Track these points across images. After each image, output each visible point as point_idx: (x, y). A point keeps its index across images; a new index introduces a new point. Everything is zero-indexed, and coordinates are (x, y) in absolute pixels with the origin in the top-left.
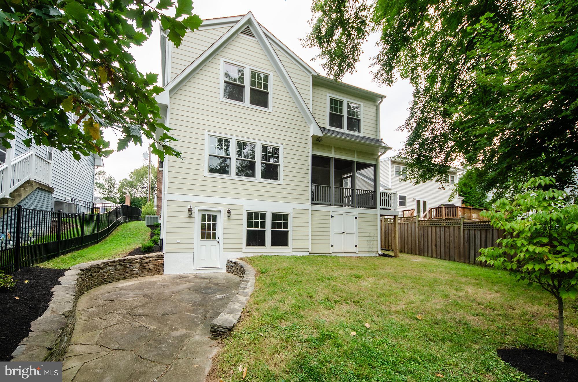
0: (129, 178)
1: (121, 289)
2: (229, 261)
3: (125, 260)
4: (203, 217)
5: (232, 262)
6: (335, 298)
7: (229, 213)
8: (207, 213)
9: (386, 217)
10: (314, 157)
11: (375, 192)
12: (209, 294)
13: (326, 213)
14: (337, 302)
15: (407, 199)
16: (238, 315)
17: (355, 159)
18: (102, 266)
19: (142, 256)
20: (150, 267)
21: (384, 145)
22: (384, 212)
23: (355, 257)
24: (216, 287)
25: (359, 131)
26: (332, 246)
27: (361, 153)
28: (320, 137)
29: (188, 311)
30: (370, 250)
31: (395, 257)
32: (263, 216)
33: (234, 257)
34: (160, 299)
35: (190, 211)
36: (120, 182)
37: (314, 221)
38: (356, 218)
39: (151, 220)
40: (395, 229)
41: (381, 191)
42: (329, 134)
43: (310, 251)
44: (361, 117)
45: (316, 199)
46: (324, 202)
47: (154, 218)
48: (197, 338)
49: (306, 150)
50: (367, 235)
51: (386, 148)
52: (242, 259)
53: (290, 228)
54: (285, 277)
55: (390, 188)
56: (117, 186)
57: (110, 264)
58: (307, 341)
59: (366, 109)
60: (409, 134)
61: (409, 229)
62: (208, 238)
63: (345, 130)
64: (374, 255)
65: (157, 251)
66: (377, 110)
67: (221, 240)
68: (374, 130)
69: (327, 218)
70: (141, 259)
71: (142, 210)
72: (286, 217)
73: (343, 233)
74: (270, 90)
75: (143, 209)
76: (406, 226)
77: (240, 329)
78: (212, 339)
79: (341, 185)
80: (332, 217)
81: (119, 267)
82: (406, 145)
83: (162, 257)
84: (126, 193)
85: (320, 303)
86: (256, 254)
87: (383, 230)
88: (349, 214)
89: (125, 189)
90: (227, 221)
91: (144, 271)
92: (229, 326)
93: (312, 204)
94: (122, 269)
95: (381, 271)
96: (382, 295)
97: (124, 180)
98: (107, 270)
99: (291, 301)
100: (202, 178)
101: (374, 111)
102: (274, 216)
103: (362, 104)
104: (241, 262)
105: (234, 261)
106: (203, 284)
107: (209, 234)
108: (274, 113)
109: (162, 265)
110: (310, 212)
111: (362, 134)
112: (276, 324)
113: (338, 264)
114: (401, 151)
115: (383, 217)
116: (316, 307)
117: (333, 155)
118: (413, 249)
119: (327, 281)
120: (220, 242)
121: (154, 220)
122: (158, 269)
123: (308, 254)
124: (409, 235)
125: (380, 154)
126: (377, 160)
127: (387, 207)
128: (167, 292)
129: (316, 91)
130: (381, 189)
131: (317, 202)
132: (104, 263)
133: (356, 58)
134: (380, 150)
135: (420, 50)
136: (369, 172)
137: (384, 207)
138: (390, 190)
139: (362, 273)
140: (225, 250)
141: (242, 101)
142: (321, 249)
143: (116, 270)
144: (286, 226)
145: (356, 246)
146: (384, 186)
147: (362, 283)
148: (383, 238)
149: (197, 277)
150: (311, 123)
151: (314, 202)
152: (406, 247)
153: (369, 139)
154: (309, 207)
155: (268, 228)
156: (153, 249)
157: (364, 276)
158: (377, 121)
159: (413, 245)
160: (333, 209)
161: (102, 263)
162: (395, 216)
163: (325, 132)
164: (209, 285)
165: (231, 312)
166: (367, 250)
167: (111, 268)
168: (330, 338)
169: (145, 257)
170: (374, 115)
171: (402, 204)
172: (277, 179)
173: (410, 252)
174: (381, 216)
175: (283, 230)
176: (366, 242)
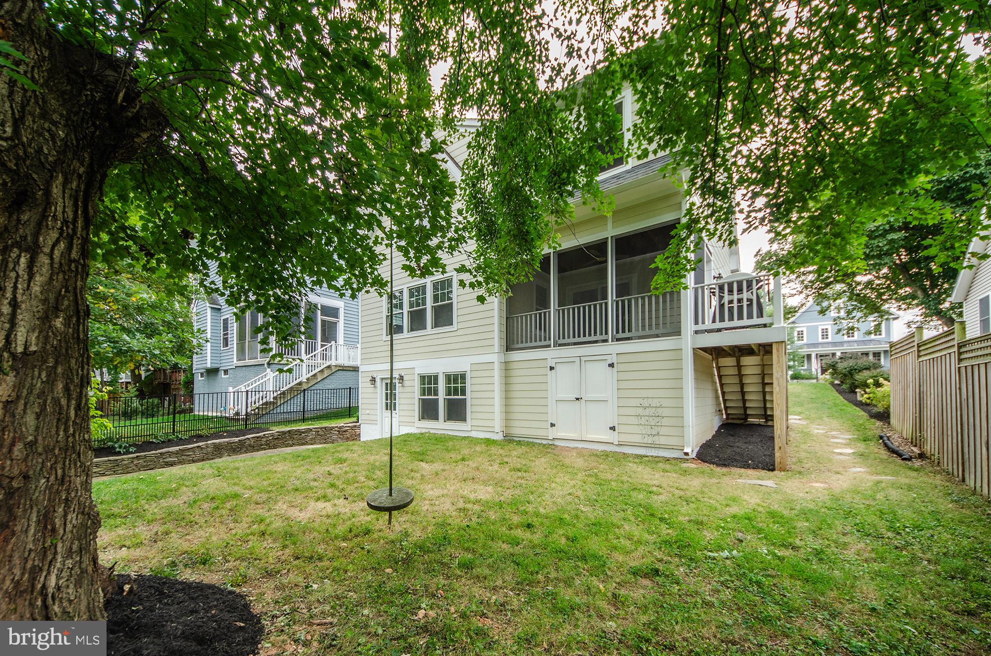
3: (326, 427)
4: (386, 385)
7: (400, 379)
8: (388, 381)
13: (541, 363)
17: (608, 232)
22: (707, 340)
26: (552, 425)
27: (630, 210)
30: (649, 440)
32: (436, 378)
35: (373, 380)
38: (611, 365)
43: (498, 431)
46: (536, 344)
50: (636, 402)
53: (469, 394)
62: (391, 408)
69: (543, 371)
72: (463, 377)
73: (577, 399)
80: (552, 368)
81: (321, 433)
83: (359, 427)
86: (429, 431)
88: (595, 359)
90: (401, 389)
91: (342, 439)
94: (323, 435)
102: (448, 378)
109: (359, 435)
110: (497, 365)
111: (628, 166)
117: (550, 247)
120: (399, 413)
122: (355, 438)
140: (400, 423)
142: (528, 430)
143: (318, 435)
144: (463, 392)
145: (613, 428)
154: (499, 356)
155: (441, 396)
160: (552, 354)
166: (637, 439)
169: (343, 426)
172: (452, 324)
175: (460, 397)
176: (634, 420)
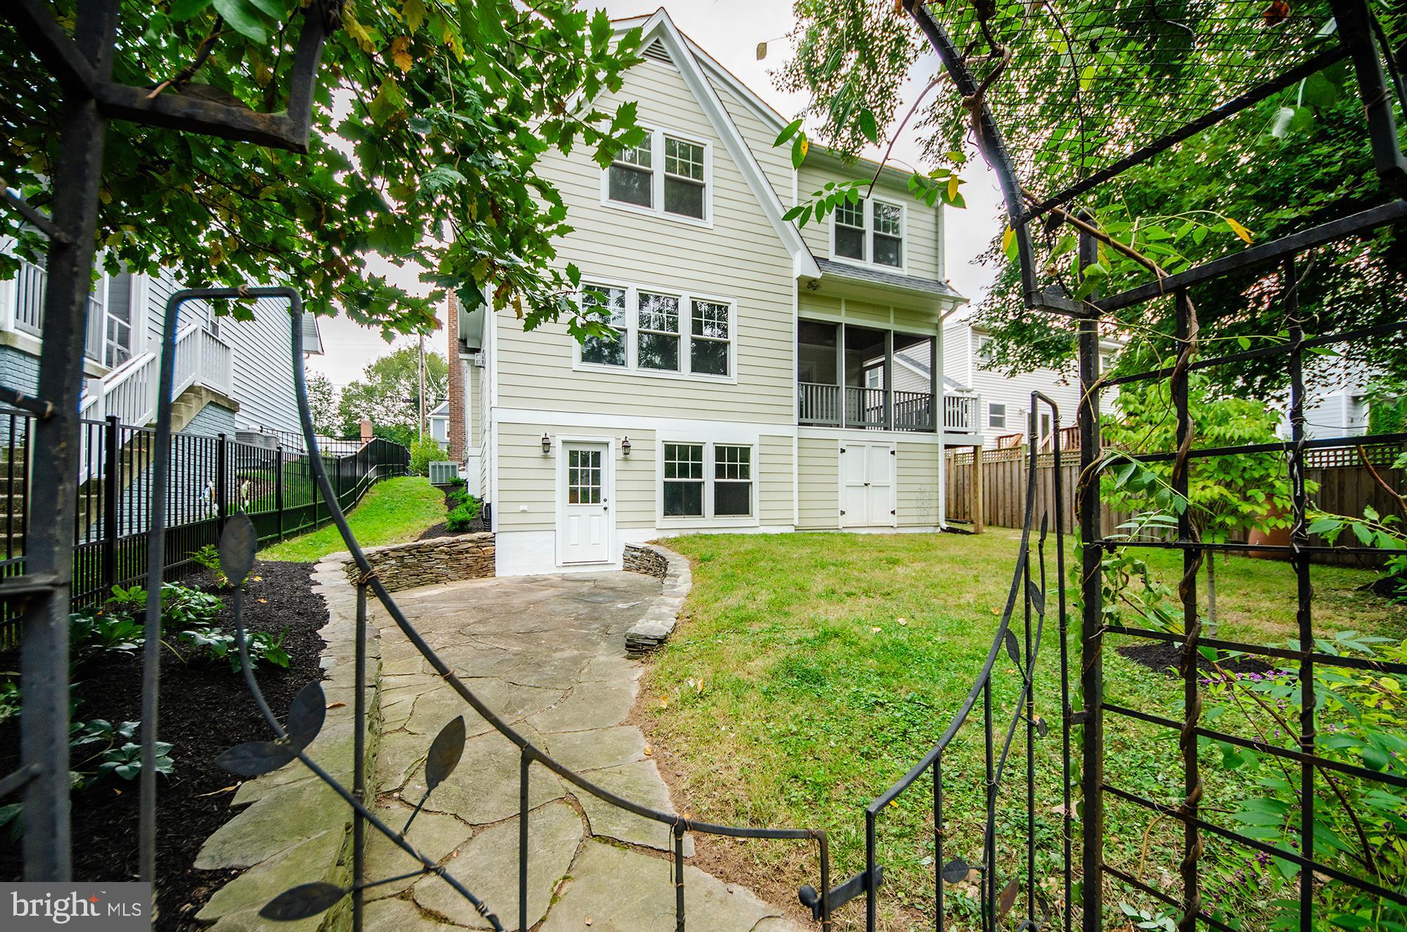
0: (364, 380)
1: (422, 600)
2: (629, 548)
3: (419, 546)
4: (573, 455)
5: (636, 549)
6: (845, 589)
7: (626, 447)
8: (579, 448)
9: (960, 451)
10: (803, 323)
11: (933, 396)
12: (600, 603)
13: (828, 444)
14: (849, 595)
15: (1006, 411)
16: (672, 621)
17: (891, 324)
18: (377, 557)
19: (451, 539)
20: (469, 561)
21: (951, 294)
22: (953, 439)
23: (891, 536)
24: (611, 593)
25: (898, 265)
26: (843, 513)
27: (904, 313)
28: (815, 280)
29: (572, 626)
30: (922, 520)
31: (976, 533)
32: (697, 451)
33: (640, 538)
34: (508, 613)
35: (546, 445)
36: (344, 390)
37: (805, 461)
38: (893, 453)
39: (441, 473)
40: (976, 475)
41: (945, 393)
42: (834, 273)
43: (796, 523)
44: (904, 234)
45: (806, 414)
46: (824, 421)
47: (447, 467)
48: (602, 659)
49: (785, 309)
50: (916, 488)
51: (957, 301)
52: (656, 542)
53: (754, 476)
54: (749, 564)
55: (970, 387)
56: (337, 399)
57: (392, 554)
58: (800, 642)
59: (913, 215)
60: (999, 270)
61: (1008, 474)
62: (585, 500)
63: (868, 263)
64: (930, 530)
65: (478, 530)
66: (937, 216)
67: (611, 505)
68: (932, 260)
69: (832, 453)
70: (450, 545)
71: (412, 451)
72: (745, 452)
73: (866, 484)
74: (708, 178)
75: (414, 450)
76: (1001, 468)
77: (677, 640)
78: (629, 658)
79: (862, 383)
80: (843, 451)
81: (409, 560)
82: (992, 294)
83: (492, 541)
84: (357, 416)
85: (820, 596)
86: (685, 533)
87: (953, 480)
88: (877, 445)
89: (356, 406)
90: (622, 465)
91: (457, 570)
92: (660, 635)
93: (800, 424)
94: (414, 565)
95: (939, 553)
96: (934, 586)
97: (352, 384)
98: (386, 567)
99: (764, 597)
100: (569, 374)
101: (931, 218)
102: (720, 452)
103: (904, 204)
104: (654, 548)
105: (640, 546)
106: (585, 590)
107: (585, 492)
108: (717, 231)
109: (493, 557)
110: (795, 442)
111: (904, 271)
112: (745, 626)
113: (855, 544)
114: (982, 307)
115: (951, 452)
116: (814, 601)
117: (843, 317)
118: (1015, 518)
119: (833, 568)
120: (610, 509)
121: (447, 472)
122: (484, 566)
123: (792, 530)
124: (1008, 487)
125: (943, 312)
126: (937, 327)
127: (960, 429)
128: (517, 602)
129: (805, 178)
130: (946, 390)
131: (809, 420)
132: (381, 552)
133: (889, 114)
134: (943, 304)
135: (1026, 90)
136: (921, 352)
137: (951, 428)
138: (968, 391)
139: (901, 555)
140: (620, 524)
141: (648, 204)
142: (817, 520)
143: (405, 566)
144: (745, 472)
145: (893, 512)
146: (954, 384)
147: (900, 570)
148: (952, 496)
149: (565, 579)
150: (796, 249)
151: (804, 420)
152: (1001, 513)
153: (920, 281)
154: (793, 430)
155: (709, 478)
156: (470, 525)
157: (906, 561)
158: (937, 241)
159: (1016, 509)
160: (843, 435)
161: (378, 552)
162: (976, 447)
163: (826, 268)
164: (596, 591)
165: (658, 618)
166: (915, 520)
167: (393, 562)
168: (837, 635)
169: (458, 541)
170: (932, 227)
171: (997, 422)
172: (725, 373)
173: (1008, 523)
174: (947, 447)
175: (738, 480)
176: (914, 504)
